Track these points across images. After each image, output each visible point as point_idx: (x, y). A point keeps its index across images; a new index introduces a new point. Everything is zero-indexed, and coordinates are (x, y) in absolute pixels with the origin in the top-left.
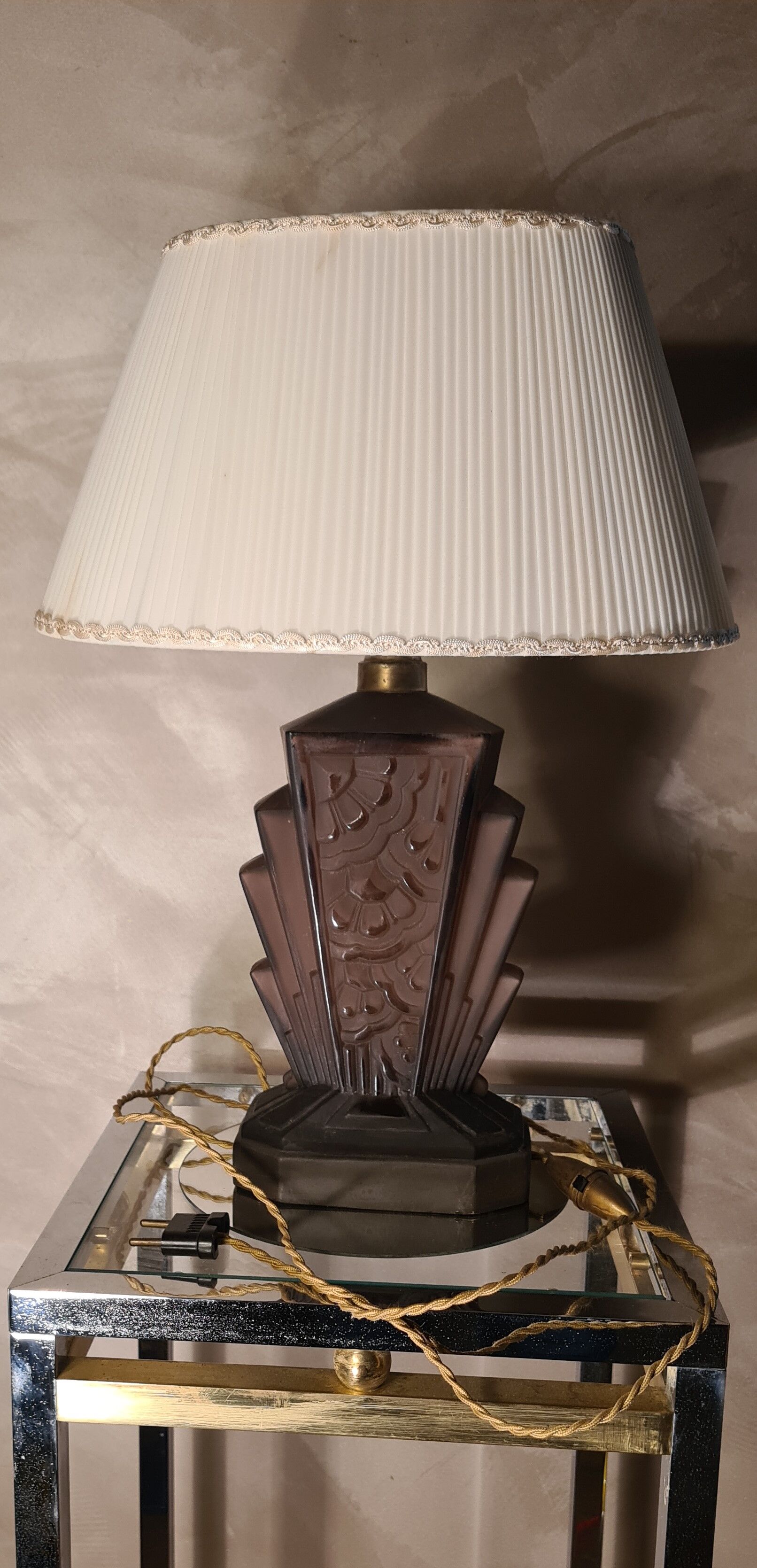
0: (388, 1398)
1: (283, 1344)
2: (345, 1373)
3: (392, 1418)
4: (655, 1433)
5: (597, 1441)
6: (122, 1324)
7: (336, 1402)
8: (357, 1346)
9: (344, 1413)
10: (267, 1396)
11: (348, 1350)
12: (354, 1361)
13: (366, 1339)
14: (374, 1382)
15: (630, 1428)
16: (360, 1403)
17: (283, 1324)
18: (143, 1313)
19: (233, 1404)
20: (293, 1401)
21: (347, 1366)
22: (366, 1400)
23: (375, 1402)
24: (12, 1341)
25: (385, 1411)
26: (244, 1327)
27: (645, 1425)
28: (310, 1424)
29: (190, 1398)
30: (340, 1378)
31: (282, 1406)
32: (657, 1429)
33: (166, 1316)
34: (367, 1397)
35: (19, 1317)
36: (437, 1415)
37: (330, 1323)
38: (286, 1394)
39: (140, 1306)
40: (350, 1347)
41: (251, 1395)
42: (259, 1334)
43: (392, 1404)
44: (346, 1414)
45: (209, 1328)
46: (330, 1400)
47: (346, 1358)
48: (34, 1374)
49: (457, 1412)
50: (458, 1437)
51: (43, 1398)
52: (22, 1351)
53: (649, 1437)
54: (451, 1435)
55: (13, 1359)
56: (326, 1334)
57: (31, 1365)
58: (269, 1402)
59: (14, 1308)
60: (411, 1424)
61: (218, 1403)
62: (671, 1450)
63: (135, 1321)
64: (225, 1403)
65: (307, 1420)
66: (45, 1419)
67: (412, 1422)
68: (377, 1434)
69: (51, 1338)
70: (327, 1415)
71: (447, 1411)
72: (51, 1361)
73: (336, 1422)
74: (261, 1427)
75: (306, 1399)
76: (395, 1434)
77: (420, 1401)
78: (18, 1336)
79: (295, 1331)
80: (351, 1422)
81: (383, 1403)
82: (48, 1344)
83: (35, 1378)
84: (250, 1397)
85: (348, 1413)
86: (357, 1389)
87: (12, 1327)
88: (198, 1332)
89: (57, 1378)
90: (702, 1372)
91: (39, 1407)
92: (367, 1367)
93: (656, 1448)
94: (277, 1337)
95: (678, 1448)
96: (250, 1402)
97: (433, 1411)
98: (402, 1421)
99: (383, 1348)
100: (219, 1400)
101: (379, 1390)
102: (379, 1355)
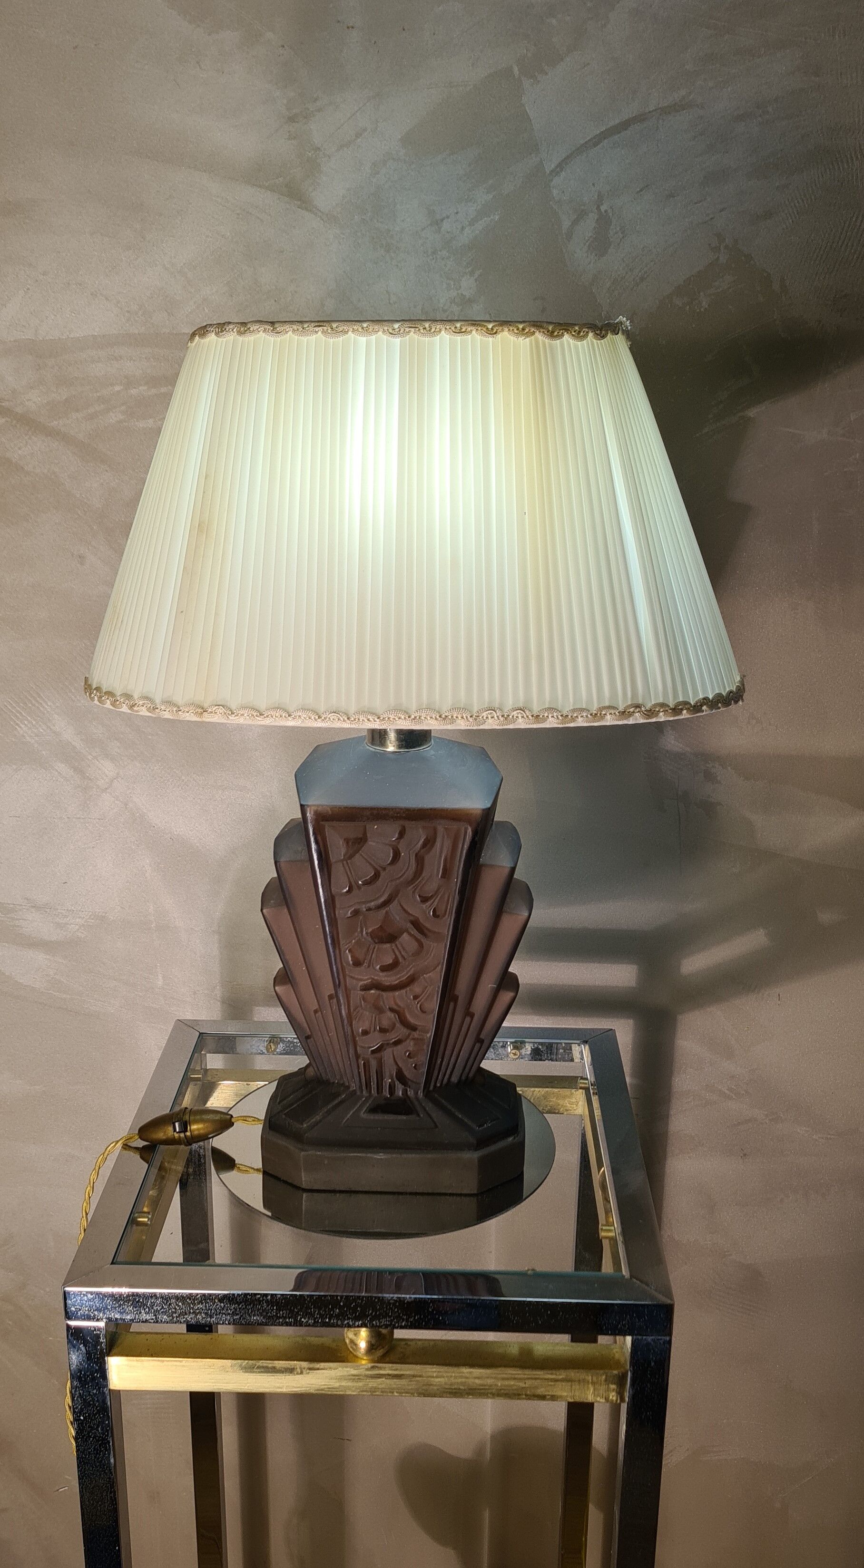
0: (391, 1365)
1: (301, 1325)
2: (354, 1347)
3: (395, 1380)
4: (613, 1386)
5: (565, 1394)
6: (162, 1312)
7: (348, 1369)
8: (364, 1325)
9: (354, 1377)
10: (289, 1366)
11: (356, 1329)
12: (362, 1338)
13: (371, 1321)
14: (380, 1352)
15: (593, 1383)
16: (367, 1369)
17: (301, 1310)
18: (180, 1304)
19: (259, 1372)
20: (310, 1369)
21: (356, 1341)
22: (373, 1367)
23: (380, 1368)
24: (68, 1327)
25: (389, 1375)
26: (267, 1313)
27: (606, 1380)
28: (326, 1387)
29: (224, 1369)
30: (351, 1349)
31: (302, 1373)
32: (615, 1384)
33: (200, 1306)
34: (373, 1364)
35: (73, 1309)
36: (433, 1377)
37: (341, 1308)
38: (305, 1364)
39: (178, 1298)
40: (358, 1326)
41: (274, 1365)
42: (280, 1318)
43: (394, 1370)
44: (356, 1378)
45: (237, 1314)
46: (343, 1367)
47: (355, 1335)
48: (88, 1353)
49: (449, 1374)
50: (450, 1393)
51: (97, 1371)
52: (76, 1335)
53: (608, 1390)
54: (444, 1392)
55: (69, 1342)
56: (337, 1317)
57: (85, 1346)
58: (291, 1371)
59: (69, 1302)
60: (413, 1386)
61: (247, 1372)
62: (627, 1399)
63: (174, 1310)
64: (254, 1372)
65: (323, 1383)
66: (99, 1388)
67: (412, 1383)
68: (382, 1392)
69: (102, 1324)
70: (341, 1378)
71: (441, 1374)
72: (102, 1343)
73: (347, 1384)
74: (284, 1390)
75: (322, 1367)
76: (397, 1393)
77: (418, 1367)
78: (73, 1323)
79: (311, 1315)
80: (361, 1384)
81: (388, 1369)
82: (99, 1329)
83: (89, 1356)
84: (274, 1368)
85: (357, 1377)
86: (365, 1358)
87: (68, 1316)
88: (228, 1317)
89: (108, 1355)
90: (653, 1340)
91: (94, 1379)
92: (373, 1342)
93: (614, 1398)
94: (296, 1320)
95: (633, 1398)
96: (274, 1370)
97: (430, 1374)
98: (403, 1382)
99: (386, 1326)
100: (249, 1369)
101: (382, 1359)
102: (384, 1331)
